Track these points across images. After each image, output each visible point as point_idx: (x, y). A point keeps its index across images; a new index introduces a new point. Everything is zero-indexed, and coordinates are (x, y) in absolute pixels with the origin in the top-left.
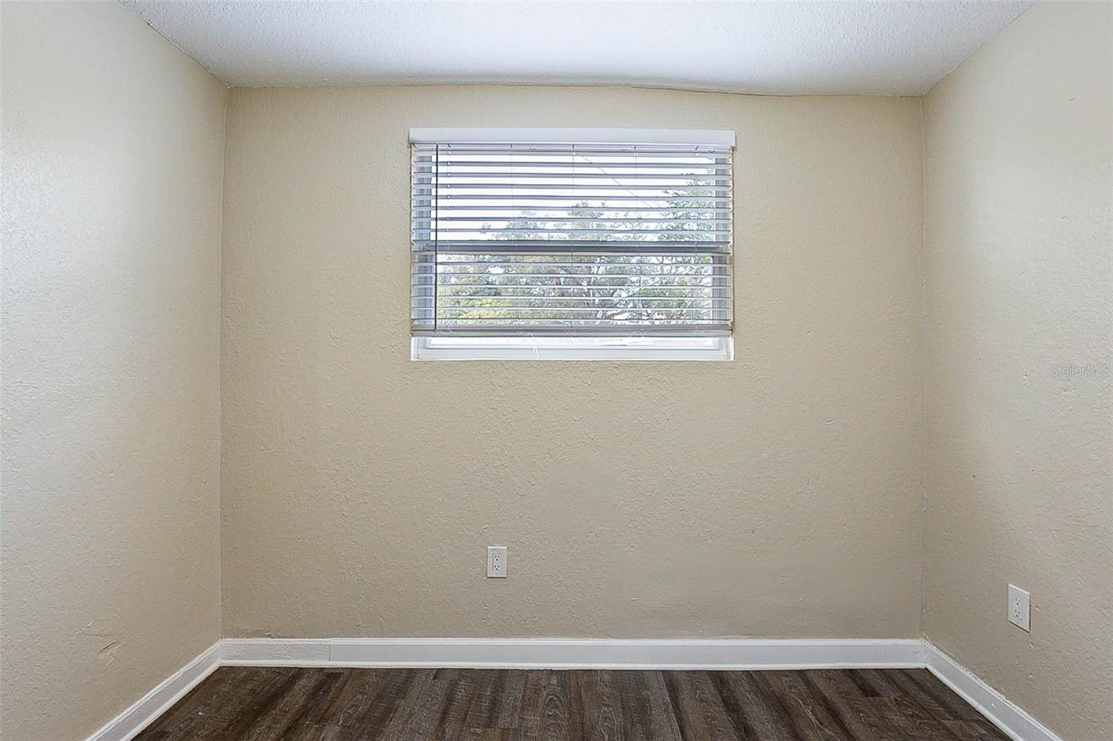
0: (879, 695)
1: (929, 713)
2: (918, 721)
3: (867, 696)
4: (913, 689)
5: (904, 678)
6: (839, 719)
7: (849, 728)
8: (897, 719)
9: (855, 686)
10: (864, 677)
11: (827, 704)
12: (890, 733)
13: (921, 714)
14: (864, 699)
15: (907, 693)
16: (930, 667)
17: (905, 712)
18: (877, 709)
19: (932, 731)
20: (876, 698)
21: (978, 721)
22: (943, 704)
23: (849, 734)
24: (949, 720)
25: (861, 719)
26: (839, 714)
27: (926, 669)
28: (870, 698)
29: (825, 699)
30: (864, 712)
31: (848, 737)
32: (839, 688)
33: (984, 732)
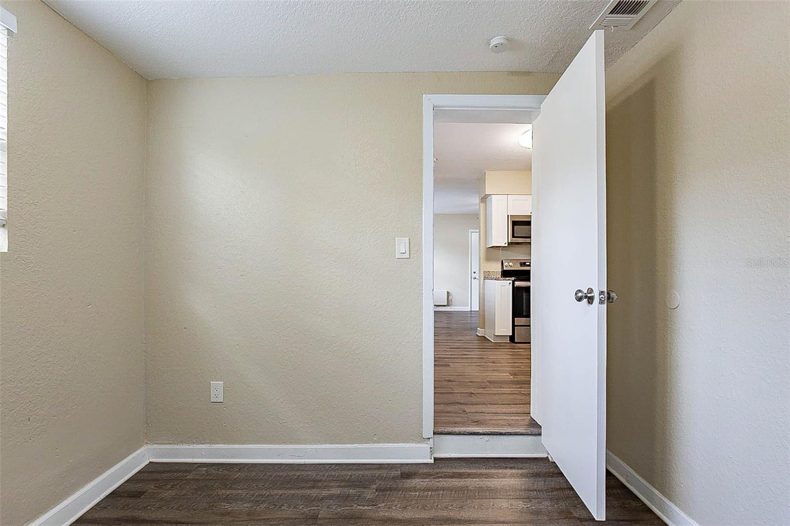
0: (144, 492)
1: (177, 480)
2: (178, 486)
3: (139, 497)
4: (155, 476)
5: (146, 475)
6: (141, 520)
7: (151, 519)
8: (168, 494)
9: (126, 498)
10: (124, 490)
11: (123, 520)
12: (173, 502)
13: (175, 483)
14: (139, 500)
15: (156, 480)
16: (151, 460)
17: (167, 488)
18: (154, 498)
19: (188, 485)
20: (145, 494)
21: (198, 467)
22: (178, 471)
23: (155, 521)
24: (188, 475)
25: (151, 510)
26: (138, 518)
27: (150, 462)
28: (142, 497)
29: (118, 519)
30: (148, 506)
31: (157, 523)
32: (118, 507)
33: (206, 469)
